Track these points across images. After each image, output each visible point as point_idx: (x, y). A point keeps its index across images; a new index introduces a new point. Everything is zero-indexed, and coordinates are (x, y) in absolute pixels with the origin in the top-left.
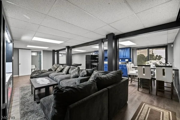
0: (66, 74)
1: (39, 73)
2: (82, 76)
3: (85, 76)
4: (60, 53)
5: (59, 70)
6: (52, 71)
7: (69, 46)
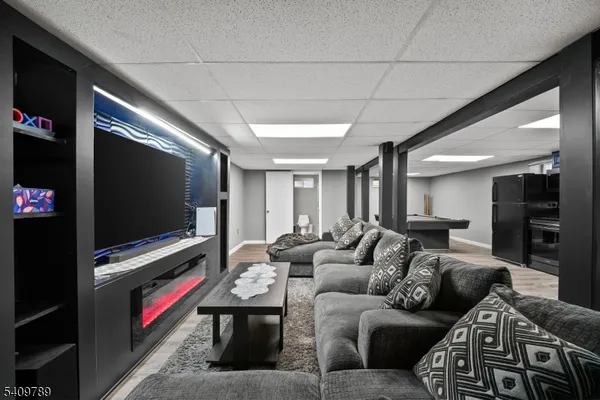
0: (362, 264)
1: (288, 244)
2: (398, 306)
3: (415, 308)
4: (371, 175)
5: (347, 242)
6: (332, 240)
7: (391, 144)
